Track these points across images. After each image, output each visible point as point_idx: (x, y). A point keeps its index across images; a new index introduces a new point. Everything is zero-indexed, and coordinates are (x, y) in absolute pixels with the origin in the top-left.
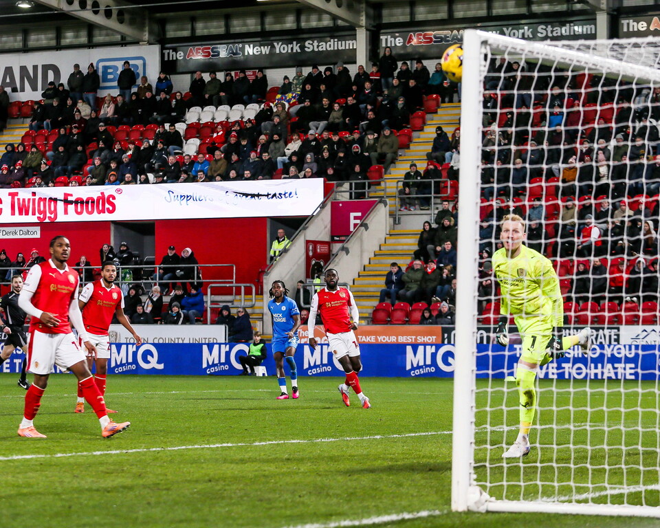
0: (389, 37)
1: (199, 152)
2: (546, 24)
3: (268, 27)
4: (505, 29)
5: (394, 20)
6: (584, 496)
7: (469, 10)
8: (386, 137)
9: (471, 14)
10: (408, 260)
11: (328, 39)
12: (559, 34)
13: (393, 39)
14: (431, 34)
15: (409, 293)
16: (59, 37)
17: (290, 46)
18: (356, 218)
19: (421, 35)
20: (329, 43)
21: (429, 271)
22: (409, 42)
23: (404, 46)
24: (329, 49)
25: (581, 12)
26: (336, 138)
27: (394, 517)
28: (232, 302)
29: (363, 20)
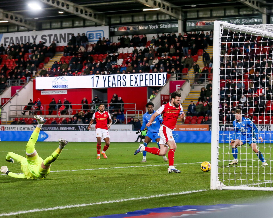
0: (190, 23)
1: (123, 64)
2: (245, 18)
3: (147, 20)
4: (230, 20)
5: (191, 17)
6: (257, 184)
7: (218, 13)
8: (189, 58)
9: (218, 15)
10: (197, 101)
11: (168, 24)
12: (249, 22)
13: (191, 24)
14: (204, 22)
15: (197, 113)
16: (73, 24)
17: (155, 26)
18: (178, 87)
19: (201, 22)
20: (168, 25)
21: (204, 105)
22: (197, 25)
23: (195, 26)
24: (168, 27)
25: (257, 15)
26: (171, 59)
27: (190, 192)
28: (135, 116)
29: (180, 17)
